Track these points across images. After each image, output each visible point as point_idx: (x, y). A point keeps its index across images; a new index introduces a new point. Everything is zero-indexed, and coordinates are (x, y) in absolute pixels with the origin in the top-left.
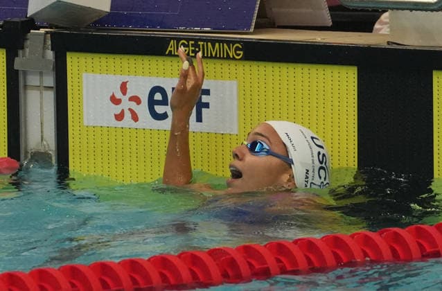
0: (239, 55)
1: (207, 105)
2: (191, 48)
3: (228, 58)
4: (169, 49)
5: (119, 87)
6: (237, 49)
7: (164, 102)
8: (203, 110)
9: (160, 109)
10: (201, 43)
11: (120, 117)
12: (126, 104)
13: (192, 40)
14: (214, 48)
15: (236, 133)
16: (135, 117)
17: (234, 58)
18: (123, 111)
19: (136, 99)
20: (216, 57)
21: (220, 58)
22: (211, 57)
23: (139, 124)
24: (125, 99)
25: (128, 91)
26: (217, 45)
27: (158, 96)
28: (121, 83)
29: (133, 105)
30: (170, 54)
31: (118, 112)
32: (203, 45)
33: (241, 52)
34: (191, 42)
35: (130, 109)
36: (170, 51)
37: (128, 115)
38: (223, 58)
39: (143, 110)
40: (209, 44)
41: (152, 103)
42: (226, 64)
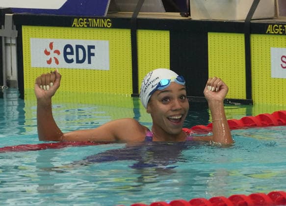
0: (109, 25)
1: (93, 54)
2: (85, 23)
3: (104, 27)
4: (74, 23)
5: (48, 45)
6: (108, 22)
7: (72, 53)
8: (92, 57)
9: (69, 57)
10: (90, 20)
11: (49, 62)
12: (53, 55)
13: (85, 18)
14: (96, 22)
15: (108, 70)
16: (57, 62)
17: (107, 27)
18: (51, 58)
19: (57, 52)
20: (98, 27)
21: (100, 27)
22: (95, 27)
23: (59, 66)
24: (52, 52)
25: (53, 47)
26: (98, 20)
27: (69, 50)
28: (49, 43)
29: (56, 55)
30: (74, 26)
31: (49, 59)
32: (91, 21)
33: (110, 24)
34: (85, 19)
35: (54, 58)
36: (74, 25)
37: (53, 61)
38: (101, 27)
39: (61, 58)
40: (94, 20)
41: (66, 54)
42: (103, 30)
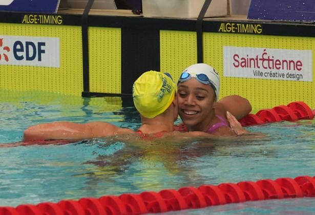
0: (60, 22)
1: (44, 52)
2: (36, 19)
3: (55, 24)
4: (24, 20)
6: (59, 19)
7: (22, 50)
8: (42, 54)
9: (19, 54)
10: (40, 16)
12: (2, 52)
13: (36, 14)
14: (47, 18)
15: (59, 67)
16: (7, 59)
17: (57, 24)
19: (7, 49)
20: (48, 24)
21: (50, 24)
22: (46, 24)
23: (9, 63)
24: (1, 48)
25: (3, 44)
26: (49, 16)
27: (18, 47)
29: (6, 52)
30: (24, 22)
32: (42, 17)
33: (61, 21)
34: (35, 16)
35: (4, 54)
36: (25, 21)
37: (3, 57)
38: (52, 24)
39: (11, 54)
40: (45, 16)
41: (15, 50)
42: (53, 27)
